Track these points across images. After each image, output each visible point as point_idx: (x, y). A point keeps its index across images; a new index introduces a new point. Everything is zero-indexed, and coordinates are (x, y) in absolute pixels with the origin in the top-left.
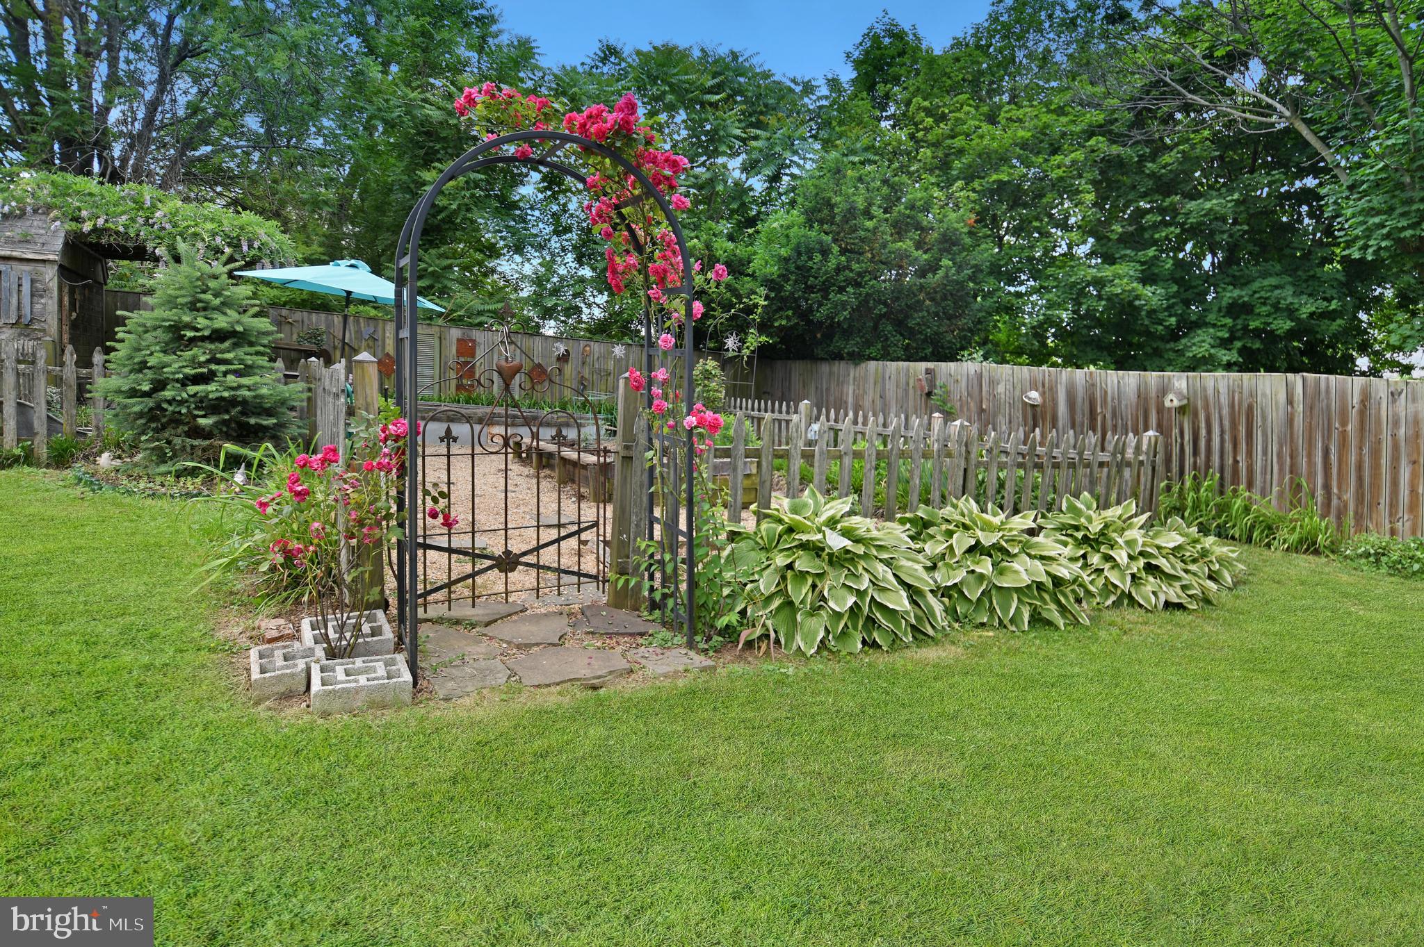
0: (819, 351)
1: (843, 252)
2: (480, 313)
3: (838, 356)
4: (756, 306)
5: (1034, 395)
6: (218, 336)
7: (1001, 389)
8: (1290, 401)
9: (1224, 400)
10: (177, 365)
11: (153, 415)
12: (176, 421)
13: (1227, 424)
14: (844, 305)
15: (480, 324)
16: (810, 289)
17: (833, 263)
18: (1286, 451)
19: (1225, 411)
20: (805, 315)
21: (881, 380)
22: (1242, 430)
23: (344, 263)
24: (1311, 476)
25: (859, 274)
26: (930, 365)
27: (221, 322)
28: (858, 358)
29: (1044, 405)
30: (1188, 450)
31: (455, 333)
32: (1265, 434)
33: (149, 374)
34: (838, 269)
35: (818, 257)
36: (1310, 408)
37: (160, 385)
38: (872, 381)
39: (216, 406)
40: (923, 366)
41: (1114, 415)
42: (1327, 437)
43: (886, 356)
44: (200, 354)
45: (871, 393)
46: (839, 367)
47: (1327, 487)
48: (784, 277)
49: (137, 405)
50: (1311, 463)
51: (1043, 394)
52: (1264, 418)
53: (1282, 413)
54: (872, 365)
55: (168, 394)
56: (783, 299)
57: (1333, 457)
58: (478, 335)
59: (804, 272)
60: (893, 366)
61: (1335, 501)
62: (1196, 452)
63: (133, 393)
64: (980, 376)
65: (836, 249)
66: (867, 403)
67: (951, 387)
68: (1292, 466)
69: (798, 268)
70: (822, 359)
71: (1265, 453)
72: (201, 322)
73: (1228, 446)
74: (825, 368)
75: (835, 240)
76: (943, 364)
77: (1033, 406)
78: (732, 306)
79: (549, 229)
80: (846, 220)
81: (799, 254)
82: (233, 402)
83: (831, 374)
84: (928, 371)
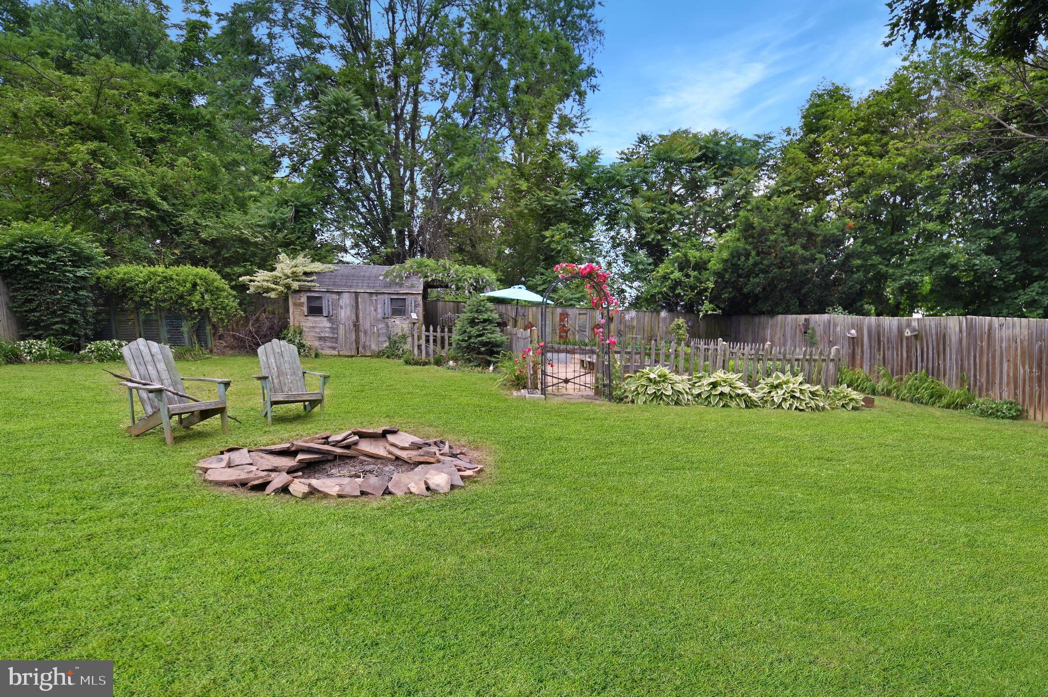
0: (751, 310)
1: (758, 254)
2: (571, 299)
3: (761, 313)
4: (708, 288)
5: (853, 332)
6: (485, 321)
7: (838, 329)
8: (961, 331)
9: (934, 331)
10: (474, 331)
11: (468, 347)
12: (473, 349)
13: (935, 344)
14: (758, 284)
15: (571, 305)
16: (739, 276)
17: (751, 261)
18: (959, 357)
19: (934, 337)
20: (739, 289)
21: (784, 326)
22: (941, 347)
23: (517, 287)
24: (969, 370)
25: (768, 266)
26: (807, 316)
27: (486, 316)
28: (772, 313)
29: (857, 338)
30: (919, 359)
31: (559, 310)
32: (950, 349)
33: (467, 334)
34: (755, 264)
35: (743, 259)
36: (969, 334)
37: (470, 338)
38: (779, 327)
39: (484, 344)
40: (803, 317)
41: (888, 342)
42: (975, 350)
43: (787, 312)
44: (480, 327)
45: (778, 333)
46: (764, 319)
47: (975, 376)
48: (725, 270)
49: (464, 344)
50: (969, 364)
51: (857, 331)
52: (950, 341)
53: (957, 337)
54: (780, 317)
55: (472, 340)
56: (727, 283)
57: (978, 360)
58: (570, 311)
59: (735, 267)
60: (790, 317)
61: (978, 383)
62: (922, 361)
63: (463, 340)
64: (829, 322)
65: (753, 253)
66: (776, 340)
67: (817, 329)
68: (962, 365)
69: (732, 265)
70: (756, 315)
71: (950, 359)
72: (480, 317)
73: (936, 356)
74: (757, 319)
75: (754, 248)
76: (813, 316)
77: (853, 338)
78: (696, 288)
79: (609, 246)
80: (760, 235)
81: (733, 257)
82: (488, 343)
83: (760, 322)
84: (806, 320)
